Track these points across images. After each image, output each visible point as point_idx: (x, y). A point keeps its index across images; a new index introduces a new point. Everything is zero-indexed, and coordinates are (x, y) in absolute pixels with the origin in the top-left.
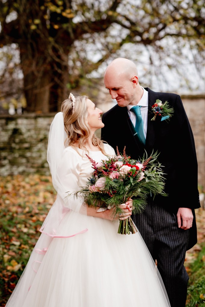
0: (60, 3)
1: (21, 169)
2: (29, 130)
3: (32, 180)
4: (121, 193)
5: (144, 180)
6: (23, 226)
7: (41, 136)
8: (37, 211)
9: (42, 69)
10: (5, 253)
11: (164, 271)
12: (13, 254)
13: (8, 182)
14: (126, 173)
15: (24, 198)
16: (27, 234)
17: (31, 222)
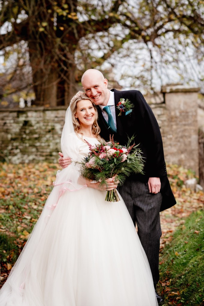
0: (66, 6)
1: (31, 157)
2: (38, 122)
3: (41, 166)
4: (107, 169)
5: (126, 161)
6: (34, 204)
7: (49, 128)
8: (45, 192)
9: (50, 67)
10: (18, 225)
11: (141, 228)
12: (25, 226)
13: (19, 169)
14: (112, 155)
15: (35, 181)
16: (37, 210)
17: (40, 201)
